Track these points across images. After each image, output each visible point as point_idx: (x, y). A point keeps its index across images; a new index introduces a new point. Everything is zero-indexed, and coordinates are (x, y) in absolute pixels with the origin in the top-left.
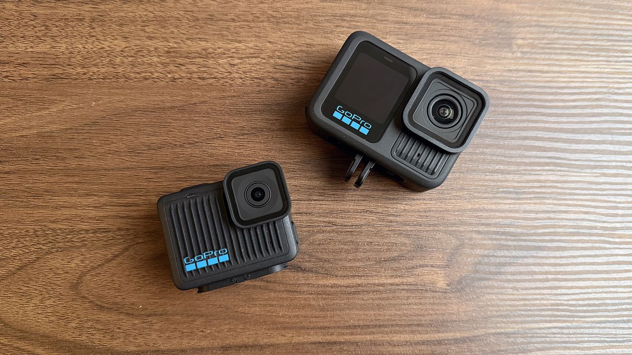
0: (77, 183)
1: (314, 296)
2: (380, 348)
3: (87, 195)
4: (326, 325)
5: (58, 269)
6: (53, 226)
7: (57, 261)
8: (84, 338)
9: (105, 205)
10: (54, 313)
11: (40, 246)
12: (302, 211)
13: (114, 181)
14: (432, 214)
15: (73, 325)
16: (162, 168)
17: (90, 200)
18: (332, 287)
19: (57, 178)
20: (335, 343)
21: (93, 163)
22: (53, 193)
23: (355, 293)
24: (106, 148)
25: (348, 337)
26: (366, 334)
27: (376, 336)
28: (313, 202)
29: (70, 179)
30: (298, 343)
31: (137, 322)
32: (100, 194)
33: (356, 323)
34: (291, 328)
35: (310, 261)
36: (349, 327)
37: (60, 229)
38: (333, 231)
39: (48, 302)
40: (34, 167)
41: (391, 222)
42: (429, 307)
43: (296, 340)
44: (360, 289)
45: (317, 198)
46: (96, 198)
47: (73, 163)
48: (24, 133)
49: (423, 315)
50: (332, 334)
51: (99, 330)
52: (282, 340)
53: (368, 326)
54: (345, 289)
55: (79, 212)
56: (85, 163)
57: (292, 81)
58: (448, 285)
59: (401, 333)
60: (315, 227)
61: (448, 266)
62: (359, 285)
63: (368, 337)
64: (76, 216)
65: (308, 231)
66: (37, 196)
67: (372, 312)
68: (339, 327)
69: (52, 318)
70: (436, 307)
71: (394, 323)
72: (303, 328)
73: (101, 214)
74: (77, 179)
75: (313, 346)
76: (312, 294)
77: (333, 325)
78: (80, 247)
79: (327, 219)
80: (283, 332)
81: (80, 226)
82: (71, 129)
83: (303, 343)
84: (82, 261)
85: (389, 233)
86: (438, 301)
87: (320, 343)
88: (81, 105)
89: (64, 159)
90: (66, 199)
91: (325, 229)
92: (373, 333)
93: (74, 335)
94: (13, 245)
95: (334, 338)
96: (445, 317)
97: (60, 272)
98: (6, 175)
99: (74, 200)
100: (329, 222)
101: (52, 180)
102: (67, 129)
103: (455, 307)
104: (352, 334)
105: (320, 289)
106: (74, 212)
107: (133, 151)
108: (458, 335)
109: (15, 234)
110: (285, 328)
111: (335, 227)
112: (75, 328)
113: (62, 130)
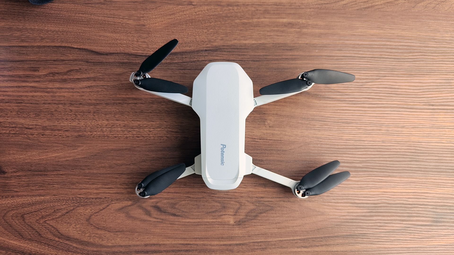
0: (89, 179)
1: (181, 226)
2: (206, 247)
3: (93, 184)
4: (185, 237)
5: (81, 213)
6: (79, 196)
7: (81, 210)
8: (91, 240)
9: (100, 188)
10: (80, 231)
11: (75, 204)
12: (176, 192)
13: (103, 178)
14: (230, 194)
15: (88, 235)
16: (122, 174)
17: (94, 186)
18: (188, 223)
19: (81, 177)
20: (189, 244)
21: (95, 171)
22: (80, 183)
23: (197, 225)
24: (100, 165)
25: (193, 242)
26: (201, 241)
27: (205, 242)
28: (181, 188)
29: (86, 178)
30: (174, 244)
31: (112, 234)
32: (98, 184)
33: (197, 237)
34: (172, 238)
35: (179, 212)
36: (194, 238)
37: (82, 197)
38: (189, 200)
39: (77, 226)
40: (72, 173)
41: (213, 196)
42: (227, 231)
43: (173, 242)
44: (199, 223)
45: (183, 186)
46: (96, 185)
47: (87, 171)
48: (68, 159)
49: (224, 234)
50: (188, 241)
51: (97, 237)
52: (168, 242)
53: (202, 238)
54: (193, 223)
55: (89, 191)
56: (91, 171)
57: (174, 138)
58: (235, 222)
59: (215, 241)
60: (182, 198)
61: (235, 215)
62: (199, 222)
63: (202, 242)
64: (88, 192)
65: (179, 200)
66: (73, 184)
67: (204, 233)
68: (190, 238)
69: (79, 232)
70: (229, 231)
71: (212, 237)
72: (176, 238)
73: (98, 192)
74: (88, 178)
75: (180, 245)
76: (180, 225)
77: (188, 237)
78: (90, 205)
79: (187, 195)
80: (168, 239)
81: (90, 196)
82: (86, 157)
83: (176, 244)
84: (91, 210)
85: (212, 201)
86: (230, 229)
87: (183, 244)
88: (90, 148)
89: (83, 169)
90: (85, 185)
91: (186, 199)
92: (204, 241)
93: (88, 239)
94: (64, 203)
95: (188, 242)
96: (233, 235)
97: (82, 214)
98: (61, 176)
99: (88, 186)
100: (188, 197)
101: (79, 178)
102: (84, 158)
103: (237, 231)
104: (196, 241)
105: (183, 223)
106: (88, 191)
107: (110, 167)
108: (238, 242)
109: (65, 199)
110: (169, 238)
111: (190, 199)
112: (88, 236)
113: (83, 158)
